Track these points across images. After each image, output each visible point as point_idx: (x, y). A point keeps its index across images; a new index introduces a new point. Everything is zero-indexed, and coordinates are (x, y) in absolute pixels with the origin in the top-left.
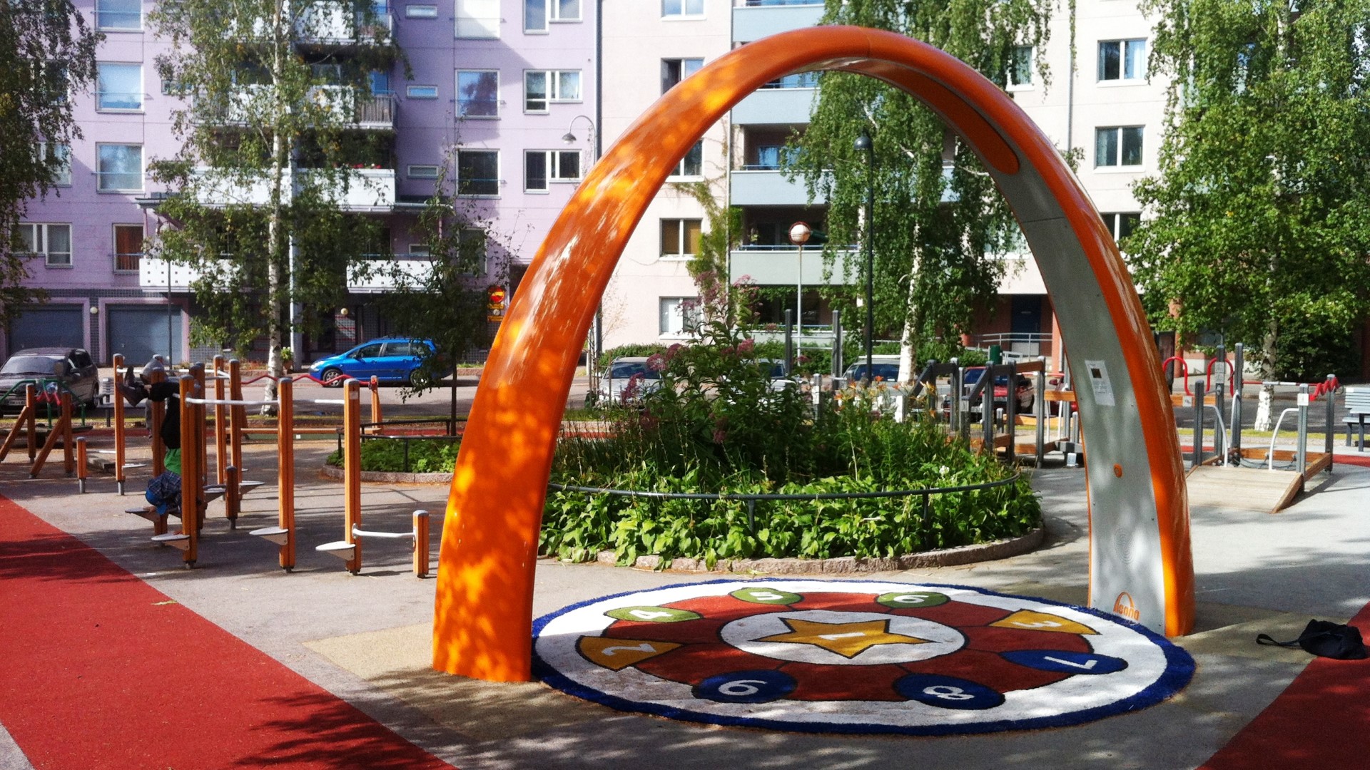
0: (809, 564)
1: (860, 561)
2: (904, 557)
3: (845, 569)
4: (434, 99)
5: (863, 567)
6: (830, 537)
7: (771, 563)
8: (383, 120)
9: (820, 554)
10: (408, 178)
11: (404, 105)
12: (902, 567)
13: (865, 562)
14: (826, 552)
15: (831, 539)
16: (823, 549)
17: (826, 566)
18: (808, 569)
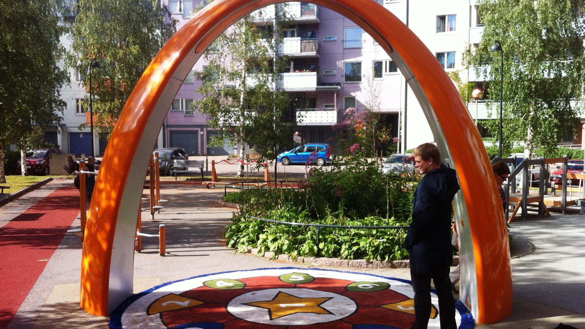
0: (341, 262)
1: (368, 262)
2: (395, 262)
3: (360, 266)
4: (335, 41)
5: (370, 265)
6: (355, 248)
7: (323, 261)
8: (312, 51)
9: (349, 257)
10: (324, 75)
11: (323, 44)
12: (393, 267)
13: (372, 263)
14: (352, 256)
15: (355, 250)
16: (350, 255)
17: (350, 263)
18: (341, 264)
